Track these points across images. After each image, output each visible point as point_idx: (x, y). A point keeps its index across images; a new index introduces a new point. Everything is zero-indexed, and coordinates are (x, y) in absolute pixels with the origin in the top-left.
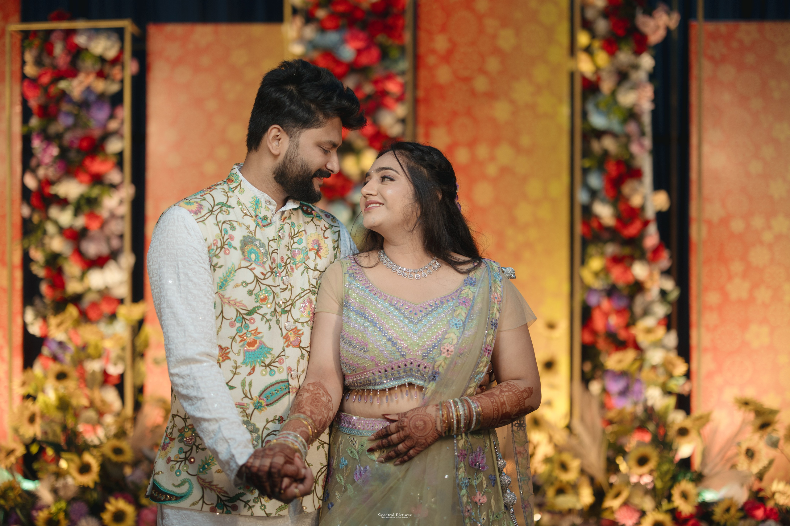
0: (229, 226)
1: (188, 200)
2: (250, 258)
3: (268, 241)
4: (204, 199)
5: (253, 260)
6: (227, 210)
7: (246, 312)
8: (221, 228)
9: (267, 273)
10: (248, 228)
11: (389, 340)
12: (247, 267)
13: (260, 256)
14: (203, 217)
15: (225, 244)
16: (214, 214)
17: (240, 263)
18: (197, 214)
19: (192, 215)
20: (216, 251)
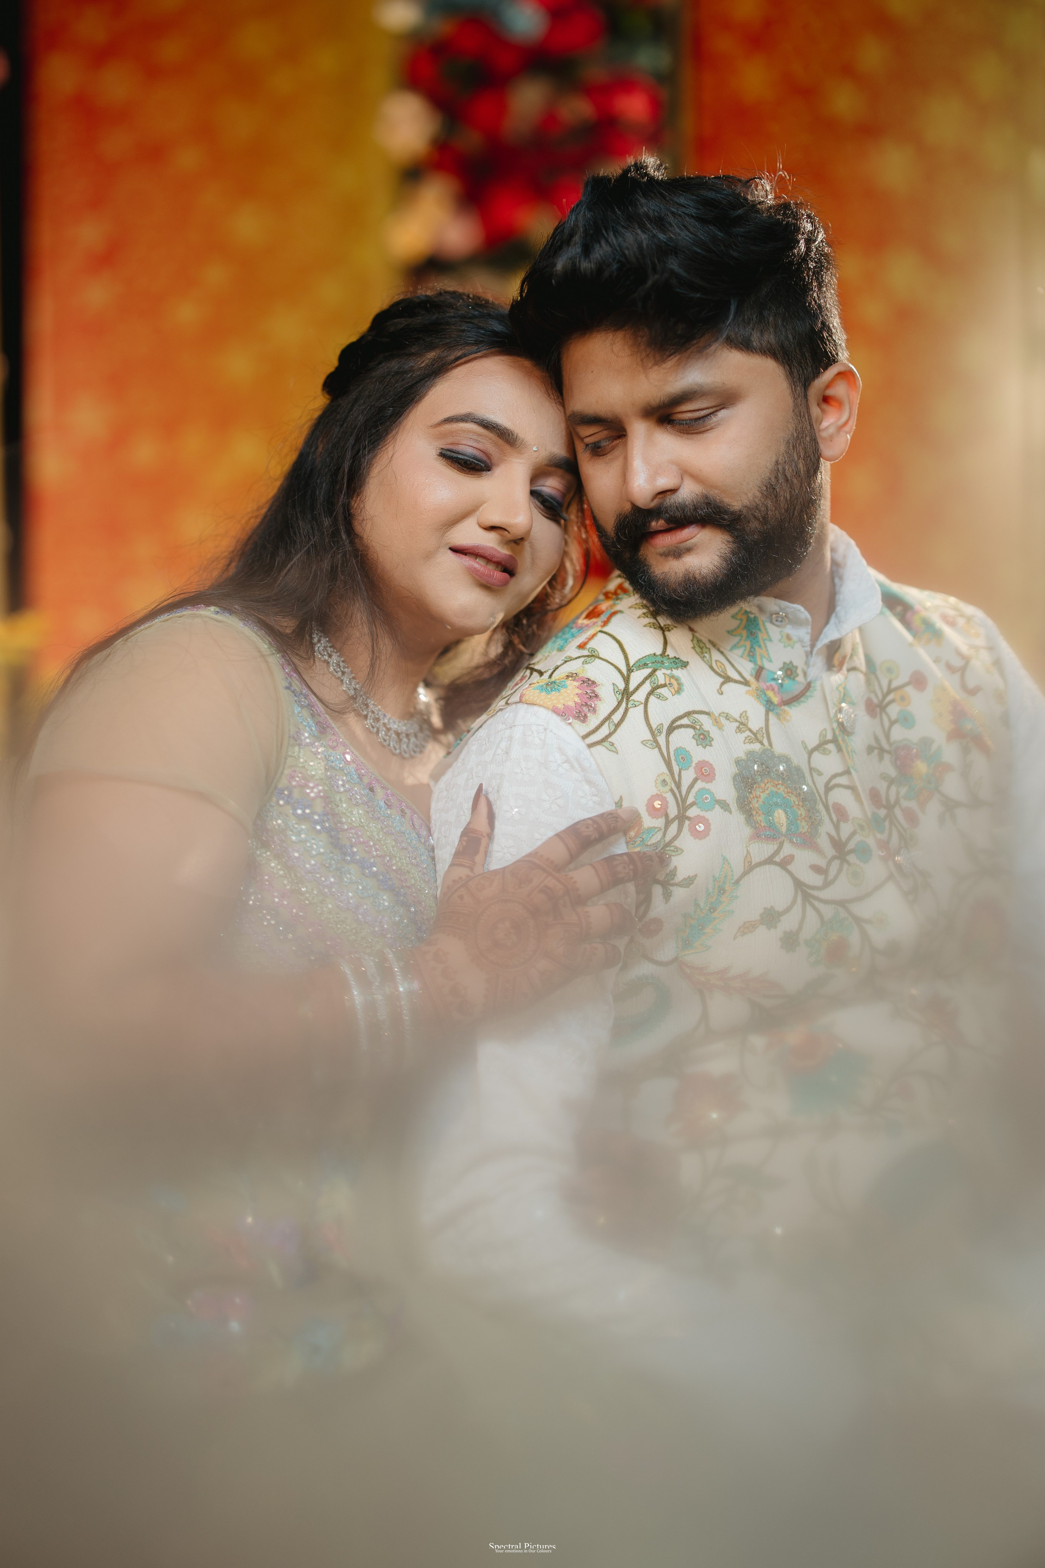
0: (691, 732)
1: (546, 676)
2: (771, 826)
3: (806, 756)
4: (594, 655)
5: (784, 830)
6: (673, 677)
8: (666, 754)
9: (829, 863)
10: (742, 725)
12: (769, 861)
13: (799, 813)
14: (607, 724)
15: (688, 803)
16: (637, 703)
17: (745, 853)
18: (583, 718)
19: (570, 724)
20: (664, 834)
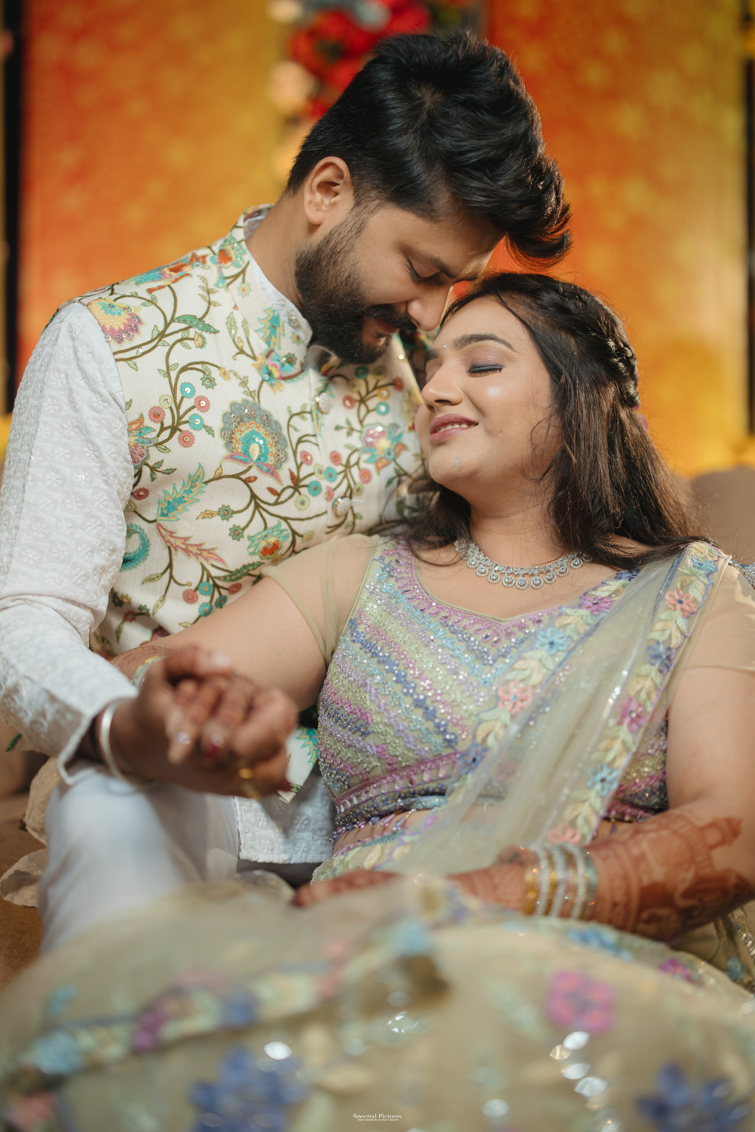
2: (245, 453)
3: (288, 417)
4: (153, 302)
5: (255, 458)
6: (201, 336)
7: (222, 574)
8: (173, 384)
9: (283, 490)
10: (244, 383)
11: (418, 704)
12: (237, 476)
13: (271, 450)
14: (136, 349)
15: (183, 420)
16: (165, 344)
17: (219, 466)
18: (120, 341)
19: (109, 342)
20: (159, 435)
